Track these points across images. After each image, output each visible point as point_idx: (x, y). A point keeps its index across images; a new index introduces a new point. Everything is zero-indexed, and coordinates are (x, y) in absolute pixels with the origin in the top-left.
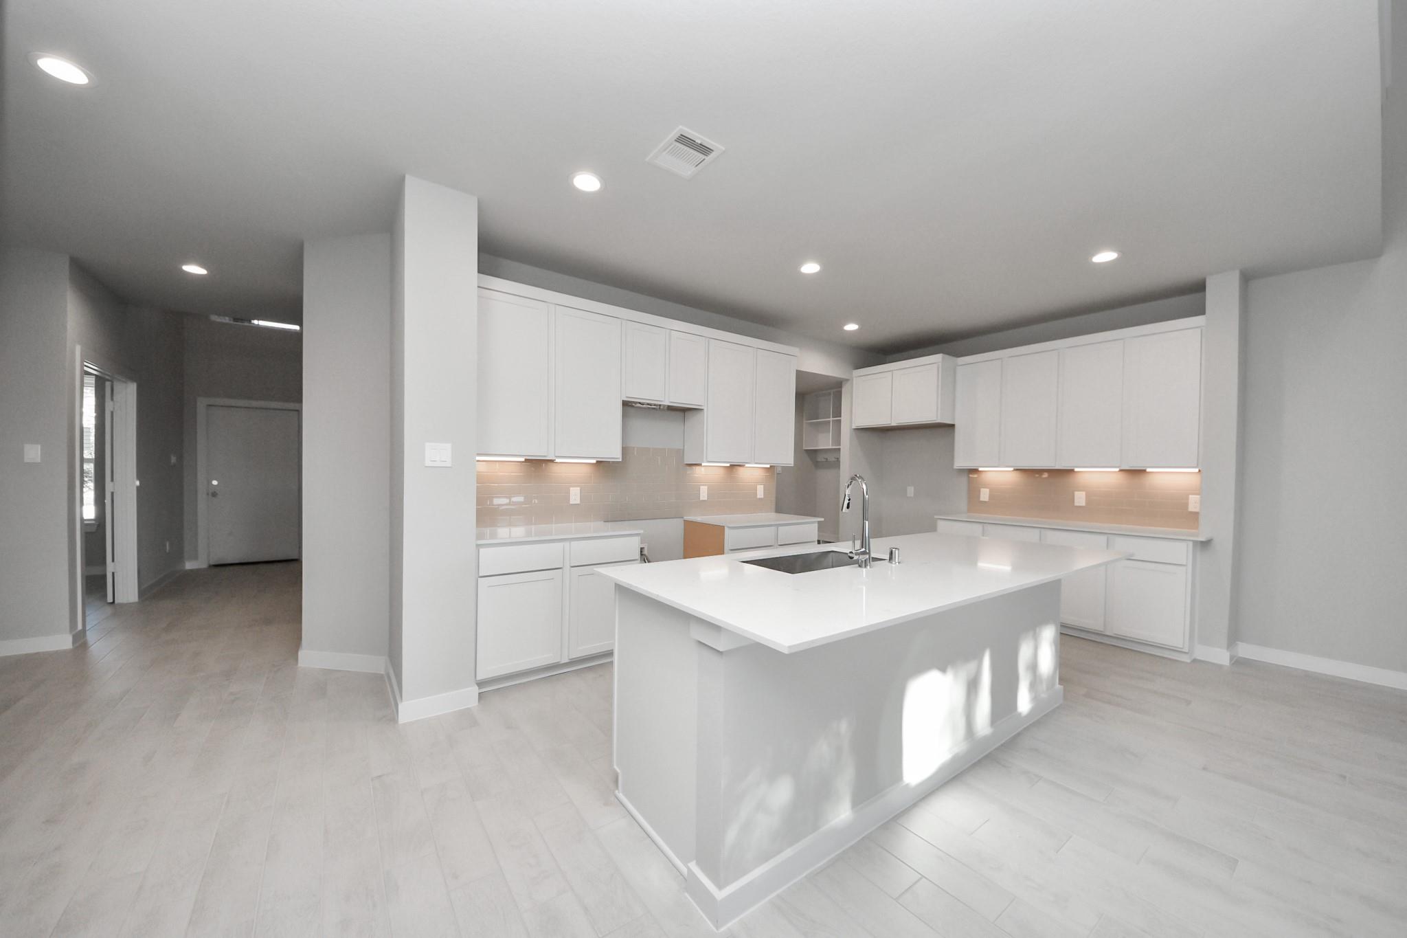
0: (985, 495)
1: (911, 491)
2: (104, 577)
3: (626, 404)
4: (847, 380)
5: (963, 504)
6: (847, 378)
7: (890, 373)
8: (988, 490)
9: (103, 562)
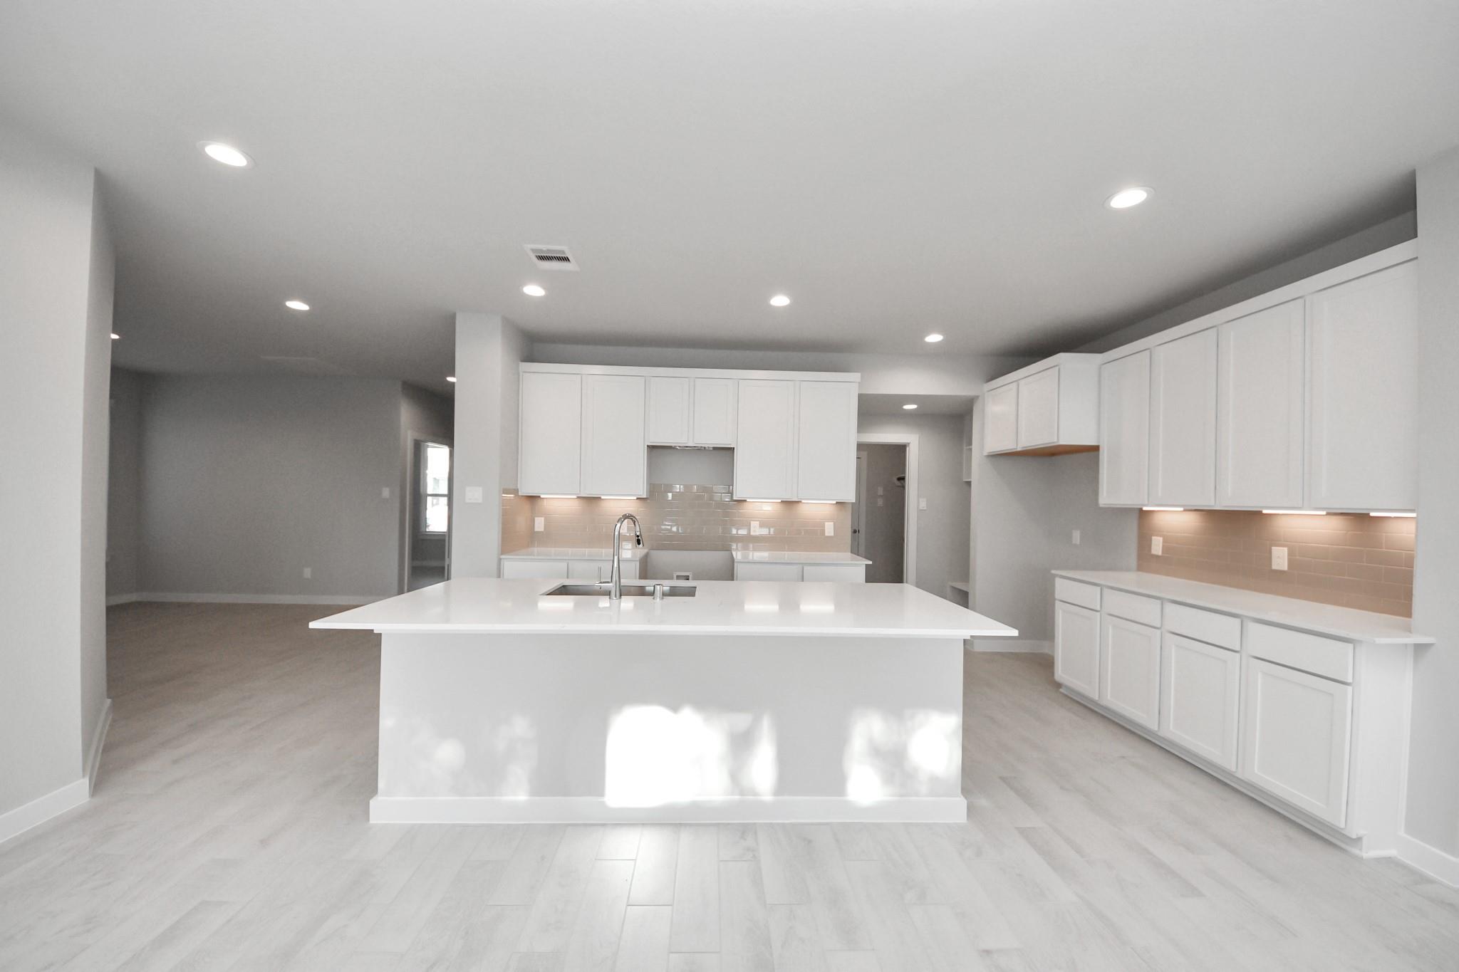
0: (1157, 546)
1: (1077, 536)
2: (444, 568)
3: (652, 448)
4: (978, 397)
5: (1133, 560)
6: (977, 394)
7: (1015, 384)
8: (1161, 539)
9: (443, 559)
